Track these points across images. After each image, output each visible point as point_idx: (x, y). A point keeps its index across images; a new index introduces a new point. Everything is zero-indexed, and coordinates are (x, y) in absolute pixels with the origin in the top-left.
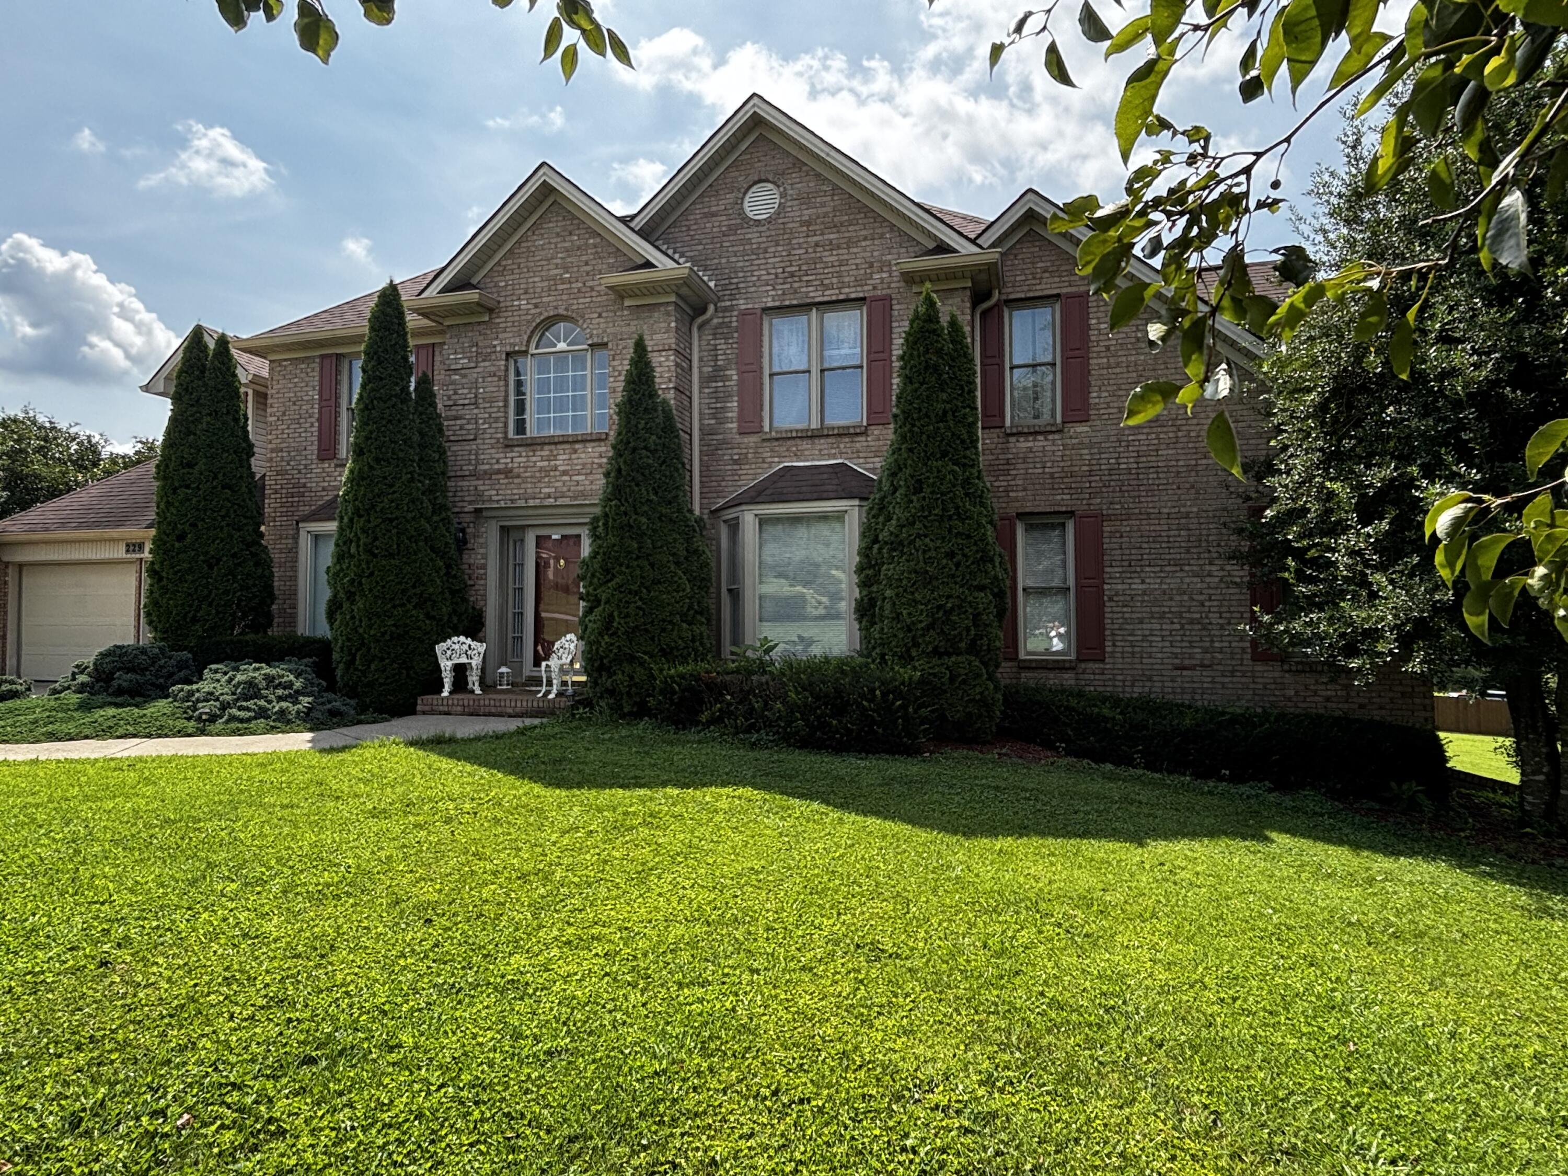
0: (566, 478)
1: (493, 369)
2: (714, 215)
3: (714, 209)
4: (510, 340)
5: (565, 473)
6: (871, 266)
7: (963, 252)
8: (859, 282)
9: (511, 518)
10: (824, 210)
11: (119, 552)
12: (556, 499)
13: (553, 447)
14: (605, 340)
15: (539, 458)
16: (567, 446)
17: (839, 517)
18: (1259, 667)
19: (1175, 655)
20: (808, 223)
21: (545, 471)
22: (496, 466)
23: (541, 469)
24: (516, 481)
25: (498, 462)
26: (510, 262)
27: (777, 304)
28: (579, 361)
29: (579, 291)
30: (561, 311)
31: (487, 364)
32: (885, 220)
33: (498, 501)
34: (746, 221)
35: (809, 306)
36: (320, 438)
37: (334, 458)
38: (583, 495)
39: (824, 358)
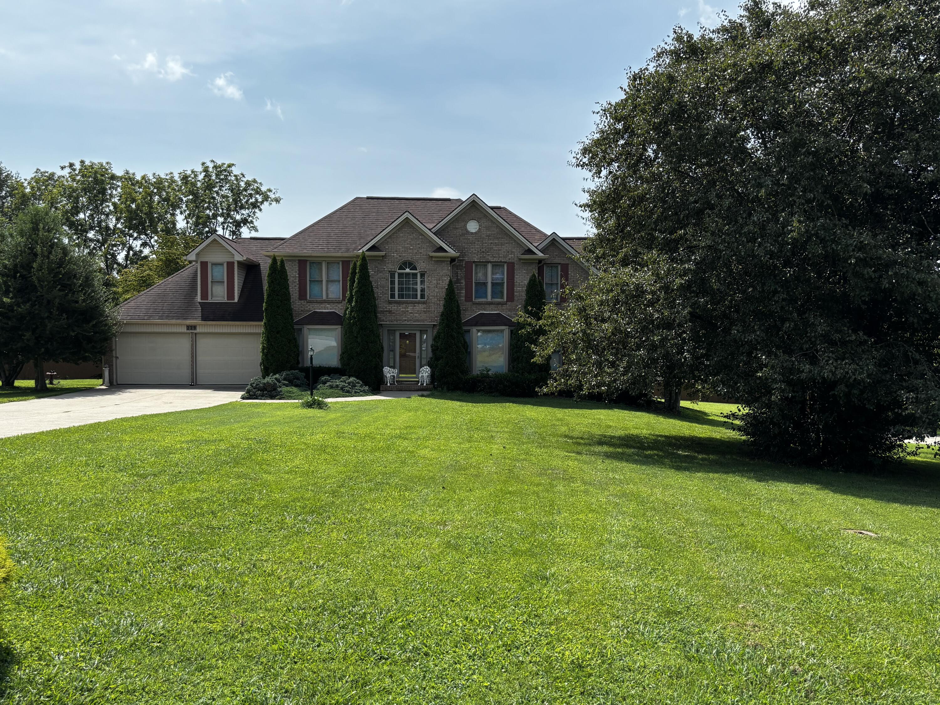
0: (412, 315)
1: (384, 276)
2: (457, 228)
3: (457, 226)
4: (390, 267)
5: (411, 313)
6: (508, 252)
7: (538, 254)
9: (392, 327)
10: (494, 232)
11: (184, 329)
13: (407, 304)
14: (426, 270)
15: (402, 308)
16: (412, 304)
17: (502, 331)
21: (404, 312)
22: (385, 310)
23: (402, 311)
24: (393, 315)
25: (386, 308)
26: (390, 240)
28: (414, 275)
30: (409, 259)
31: (381, 274)
32: (513, 239)
34: (468, 232)
35: (489, 262)
36: (300, 291)
37: (306, 299)
38: (418, 321)
39: (493, 279)
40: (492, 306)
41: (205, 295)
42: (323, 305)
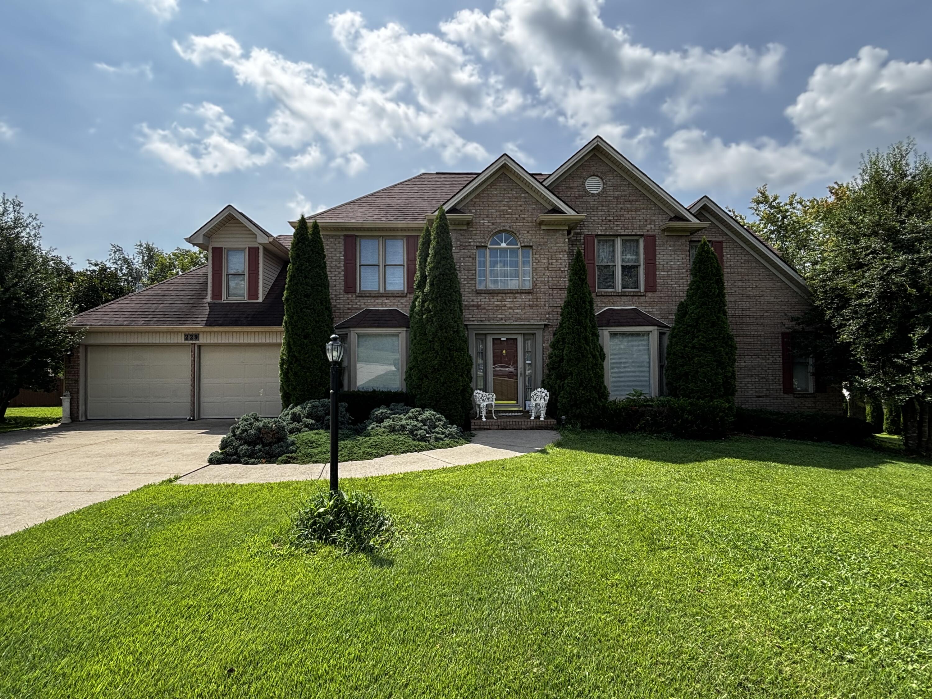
0: (511, 311)
1: (469, 254)
2: (571, 188)
3: (571, 185)
4: (478, 239)
5: (510, 308)
6: (646, 221)
7: (693, 221)
8: (641, 228)
9: (482, 329)
10: (625, 193)
11: (181, 339)
12: (505, 321)
13: (503, 295)
14: (531, 244)
15: (496, 301)
16: (512, 295)
17: (648, 333)
18: (786, 396)
19: (756, 392)
20: (617, 198)
21: (499, 307)
22: (472, 303)
23: (497, 306)
24: (483, 311)
25: (473, 301)
26: (478, 200)
27: (603, 233)
28: (514, 252)
29: (517, 219)
30: (507, 228)
31: (466, 251)
32: (652, 201)
33: (473, 321)
34: (587, 193)
35: (617, 236)
36: (346, 281)
37: (355, 292)
38: (520, 319)
39: (623, 260)
40: (625, 299)
41: (217, 294)
42: (379, 301)
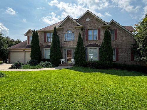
3: (83, 20)
8: (97, 27)
12: (69, 46)
14: (74, 32)
16: (70, 42)
17: (97, 48)
19: (125, 60)
20: (92, 22)
25: (64, 43)
26: (65, 25)
27: (89, 29)
28: (71, 34)
30: (70, 29)
33: (64, 46)
37: (46, 42)
38: (72, 46)
40: (94, 42)
41: (28, 43)
